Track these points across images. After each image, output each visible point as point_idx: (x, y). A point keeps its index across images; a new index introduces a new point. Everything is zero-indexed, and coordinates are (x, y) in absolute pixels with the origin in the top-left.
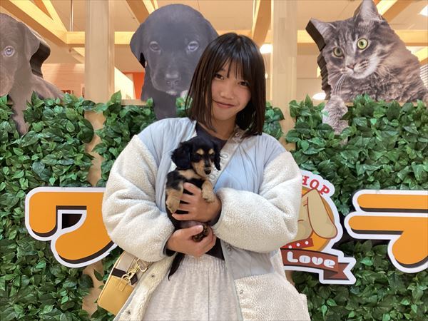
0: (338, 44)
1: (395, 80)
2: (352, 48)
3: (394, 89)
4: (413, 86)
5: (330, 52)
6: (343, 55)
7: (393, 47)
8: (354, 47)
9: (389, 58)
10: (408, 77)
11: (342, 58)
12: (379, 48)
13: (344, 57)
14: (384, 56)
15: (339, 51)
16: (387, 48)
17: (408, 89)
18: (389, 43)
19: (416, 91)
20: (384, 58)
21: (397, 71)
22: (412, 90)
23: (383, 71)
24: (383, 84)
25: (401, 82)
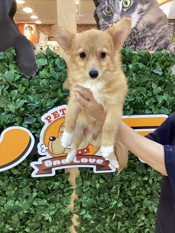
0: (108, 4)
1: (149, 34)
2: (119, 7)
3: (148, 41)
4: (161, 38)
5: (102, 10)
6: (112, 13)
7: (149, 6)
8: (121, 6)
9: (146, 15)
10: (159, 31)
11: (111, 15)
12: (139, 7)
13: (113, 15)
14: (142, 14)
15: (108, 9)
16: (145, 7)
17: (158, 40)
18: (147, 3)
19: (163, 42)
20: (143, 15)
21: (151, 26)
22: (161, 41)
23: (141, 26)
24: (141, 37)
25: (153, 35)
